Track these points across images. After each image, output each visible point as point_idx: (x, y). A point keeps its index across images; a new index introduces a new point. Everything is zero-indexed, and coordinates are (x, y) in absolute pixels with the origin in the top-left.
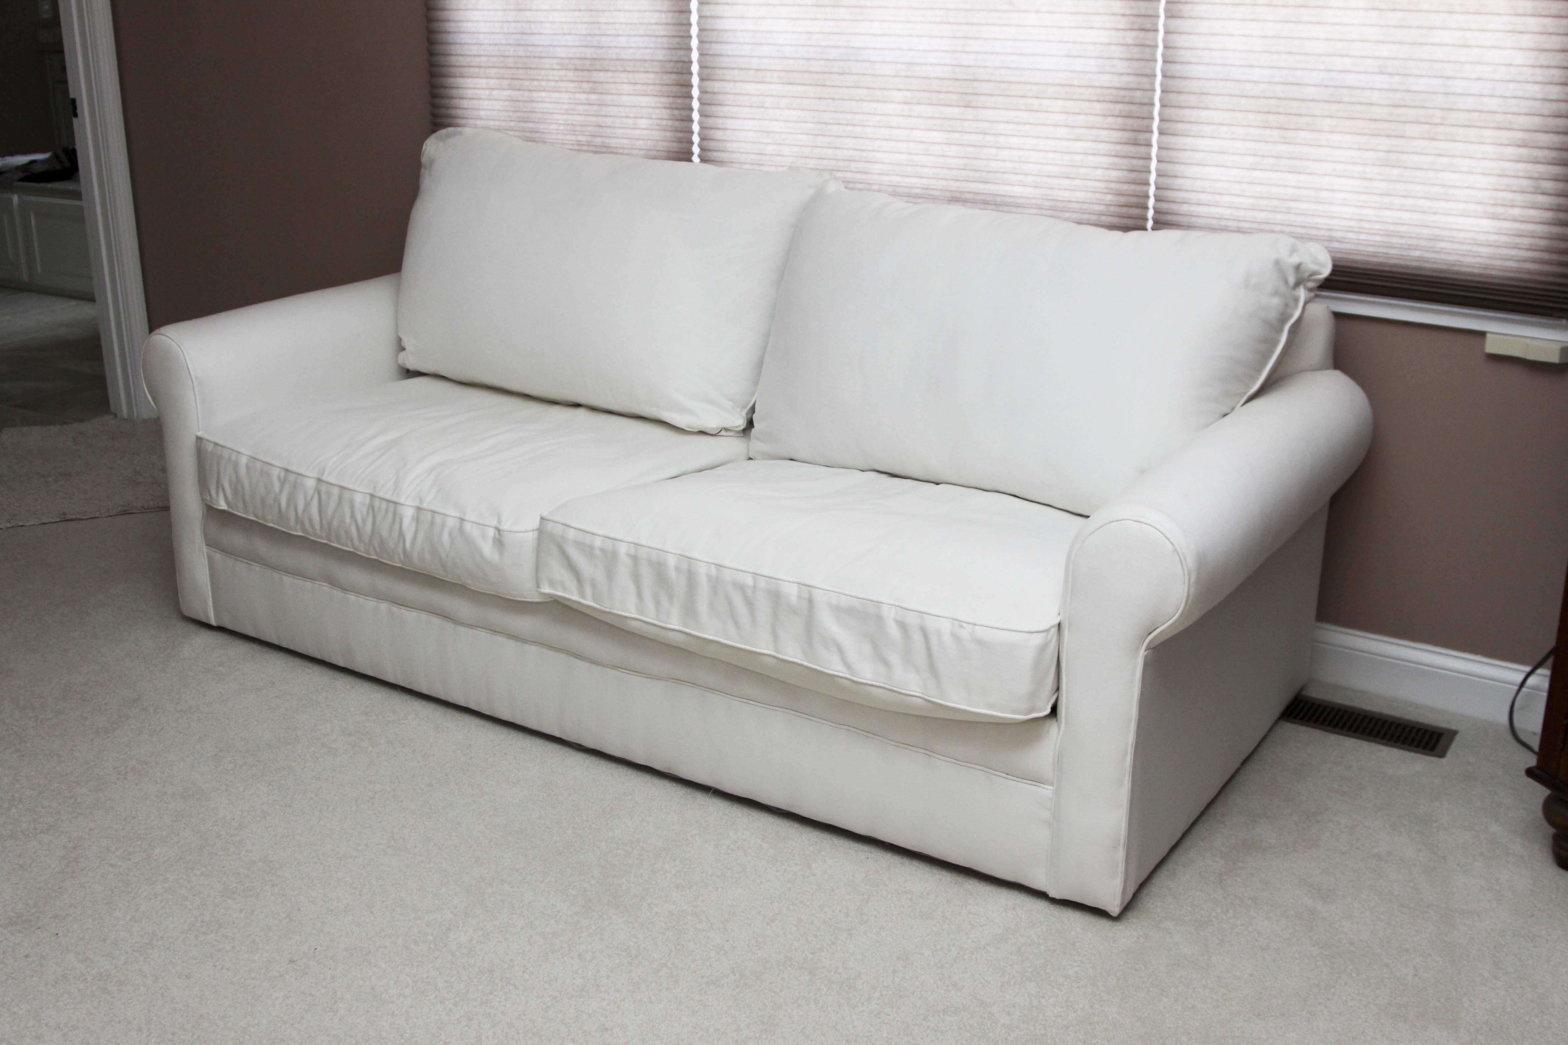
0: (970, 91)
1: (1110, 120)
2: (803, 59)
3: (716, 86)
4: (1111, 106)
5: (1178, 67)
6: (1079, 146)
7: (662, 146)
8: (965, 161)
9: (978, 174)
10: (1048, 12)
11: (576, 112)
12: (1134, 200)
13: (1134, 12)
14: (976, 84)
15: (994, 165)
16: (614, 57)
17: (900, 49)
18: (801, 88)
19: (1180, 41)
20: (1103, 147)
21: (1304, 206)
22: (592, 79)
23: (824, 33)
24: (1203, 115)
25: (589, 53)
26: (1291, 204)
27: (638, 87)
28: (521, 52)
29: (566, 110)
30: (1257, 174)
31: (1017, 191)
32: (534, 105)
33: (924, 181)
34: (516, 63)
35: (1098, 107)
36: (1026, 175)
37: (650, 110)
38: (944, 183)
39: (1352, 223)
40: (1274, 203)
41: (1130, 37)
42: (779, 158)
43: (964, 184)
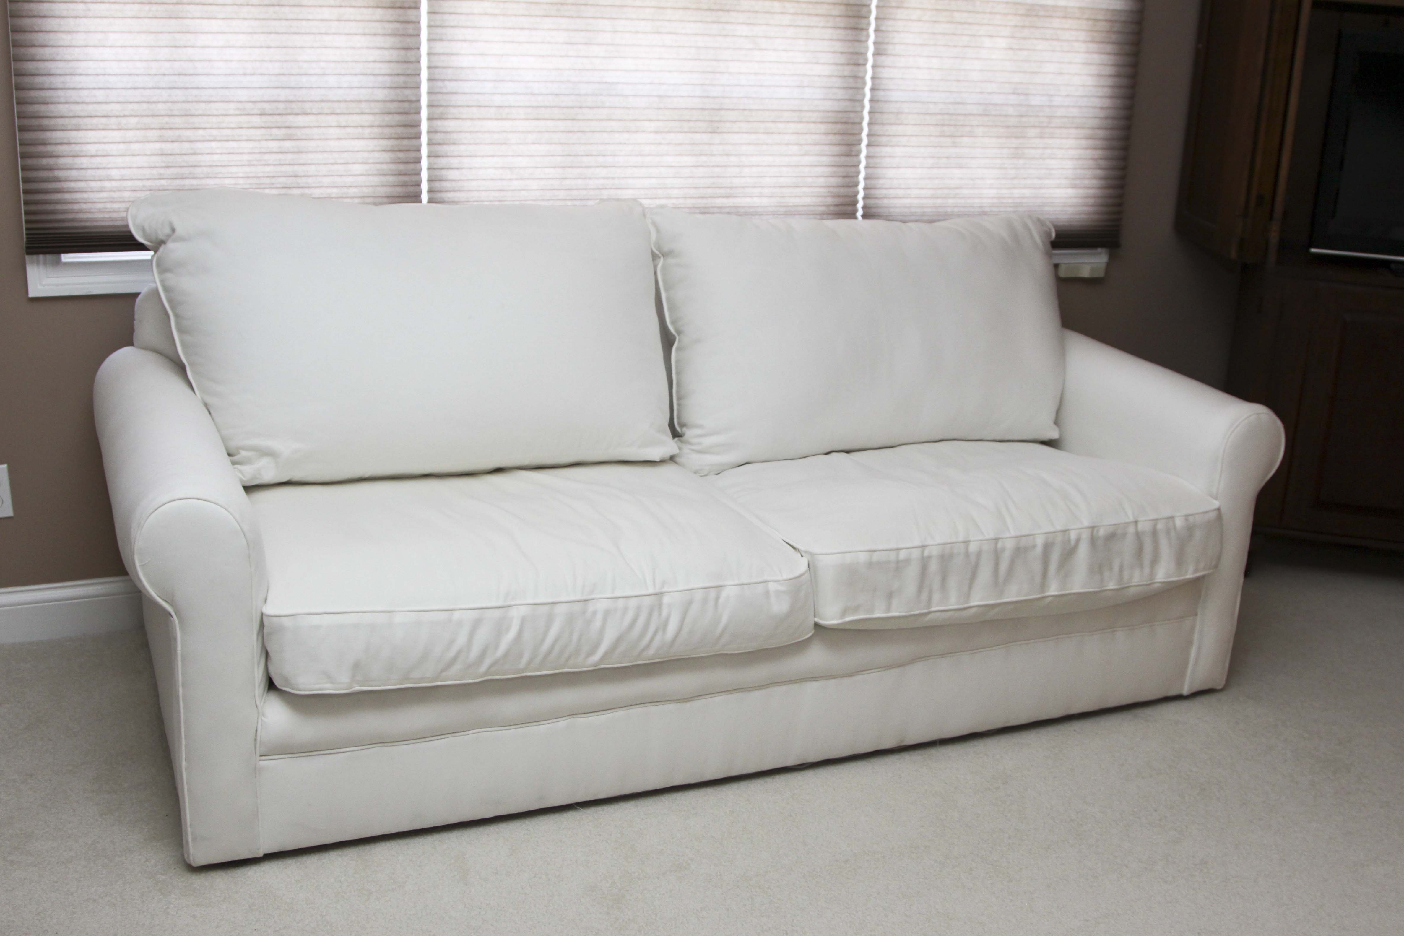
0: (717, 119)
1: (831, 137)
2: (551, 94)
3: (450, 125)
4: (833, 126)
5: (882, 93)
6: (807, 159)
7: (382, 191)
8: (712, 180)
9: (722, 191)
10: (784, 50)
11: (263, 163)
12: (848, 200)
13: (851, 50)
14: (722, 112)
15: (737, 182)
16: (318, 98)
17: (651, 83)
18: (550, 123)
19: (885, 73)
20: (825, 159)
21: (965, 192)
22: (287, 125)
23: (575, 69)
24: (900, 129)
25: (284, 94)
26: (957, 191)
27: (349, 130)
28: (179, 95)
29: (248, 161)
30: (935, 171)
31: (756, 201)
32: (199, 158)
33: (674, 201)
34: (171, 110)
35: (822, 128)
36: (763, 187)
37: (366, 155)
38: (693, 201)
39: (995, 201)
40: (946, 191)
41: (847, 71)
42: (523, 193)
43: (710, 201)
